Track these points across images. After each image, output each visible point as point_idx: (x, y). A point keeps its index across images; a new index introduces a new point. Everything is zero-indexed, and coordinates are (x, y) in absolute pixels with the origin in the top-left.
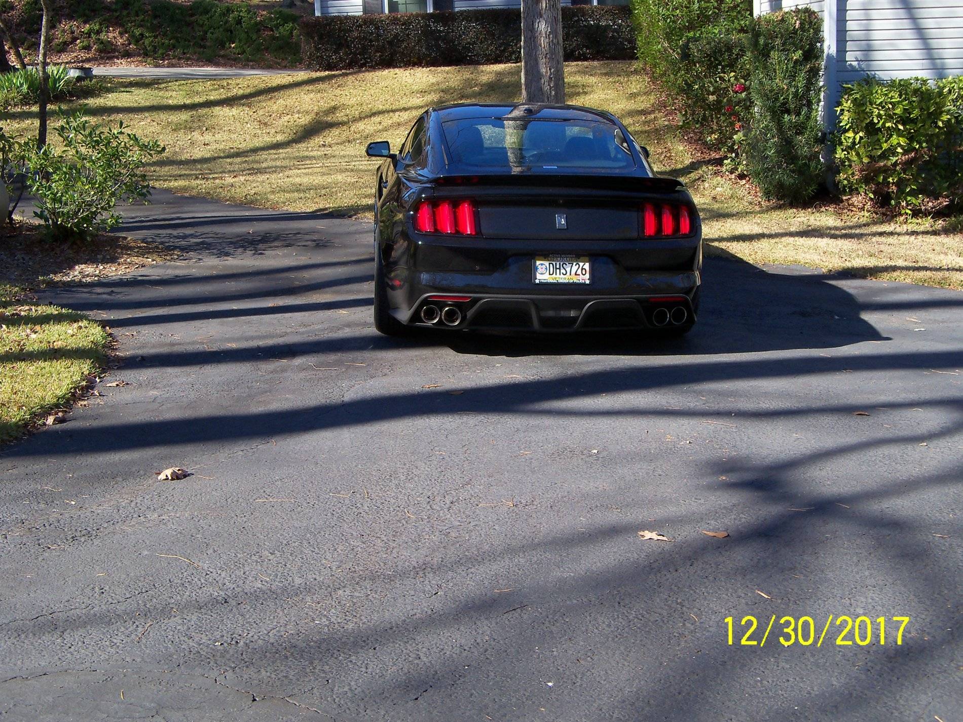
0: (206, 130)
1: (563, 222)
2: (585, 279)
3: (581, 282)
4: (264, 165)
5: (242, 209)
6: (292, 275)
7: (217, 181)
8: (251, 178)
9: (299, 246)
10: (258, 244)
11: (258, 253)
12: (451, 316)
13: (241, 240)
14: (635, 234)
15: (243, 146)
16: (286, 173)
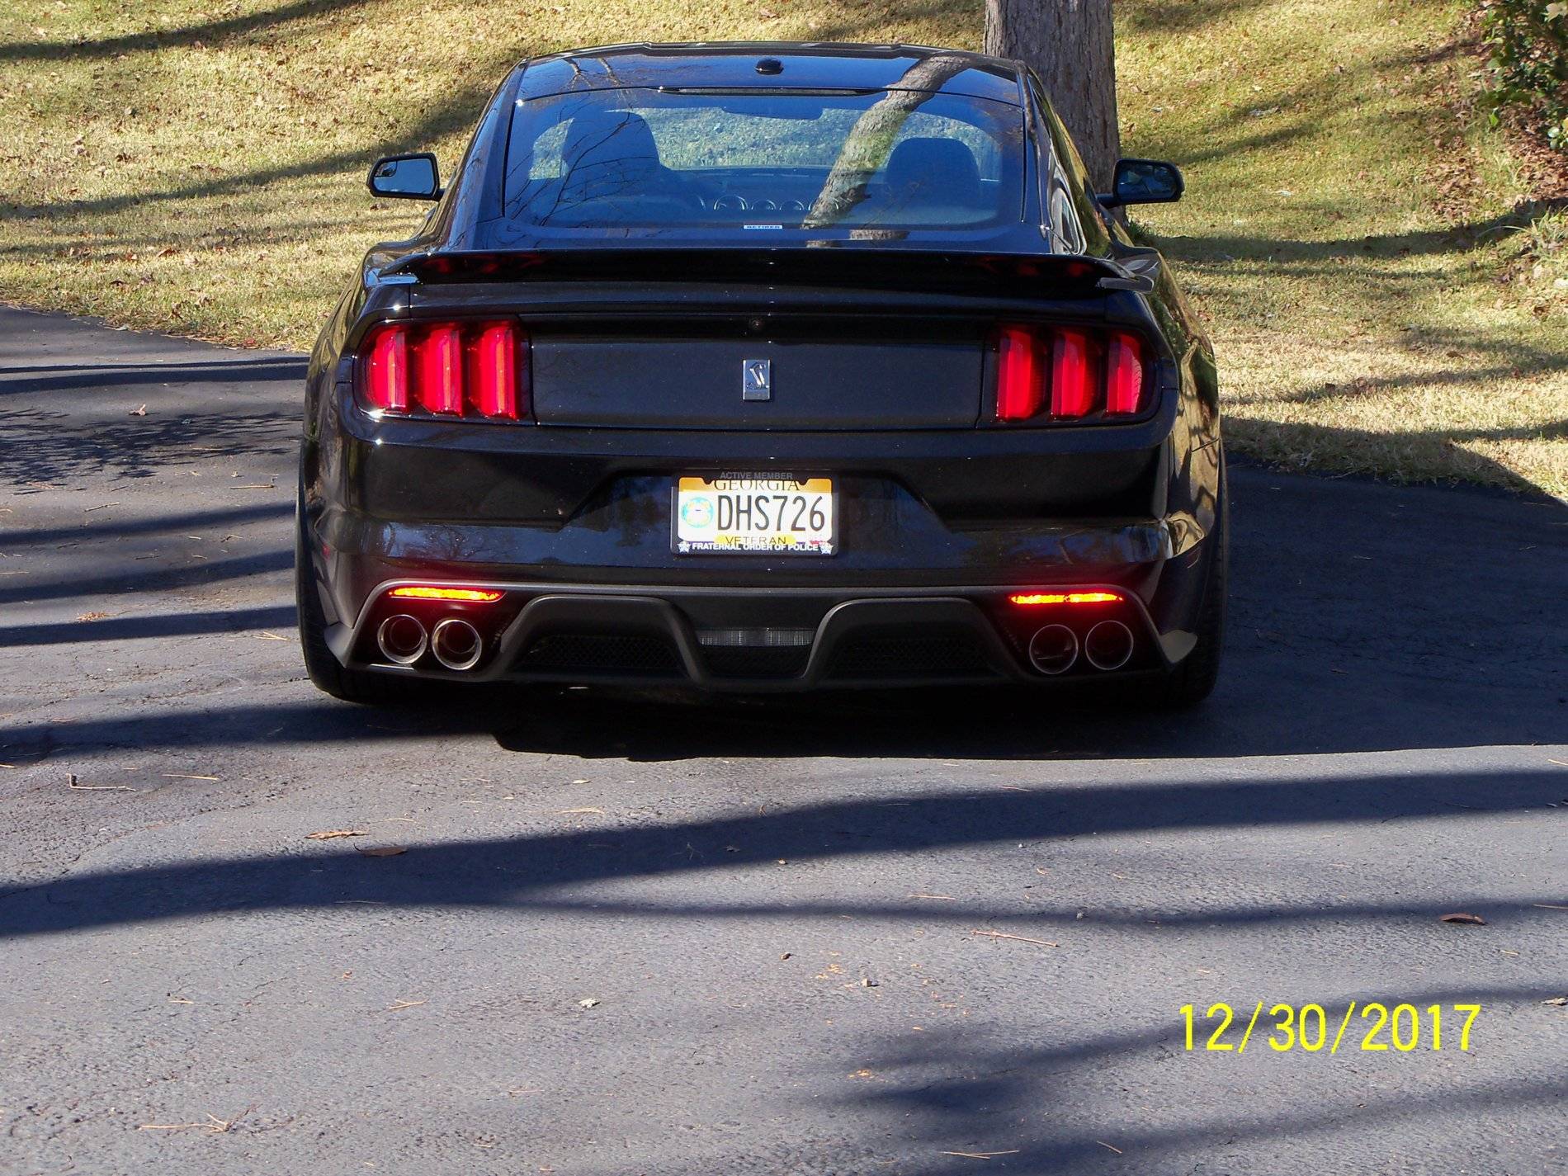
0: (134, 113)
1: (762, 380)
2: (820, 537)
3: (807, 548)
4: (270, 219)
5: (164, 345)
6: (195, 536)
7: (116, 265)
8: (212, 257)
9: (263, 451)
10: (147, 447)
11: (137, 469)
12: (457, 643)
13: (104, 435)
14: (968, 415)
15: (232, 164)
16: (320, 244)
